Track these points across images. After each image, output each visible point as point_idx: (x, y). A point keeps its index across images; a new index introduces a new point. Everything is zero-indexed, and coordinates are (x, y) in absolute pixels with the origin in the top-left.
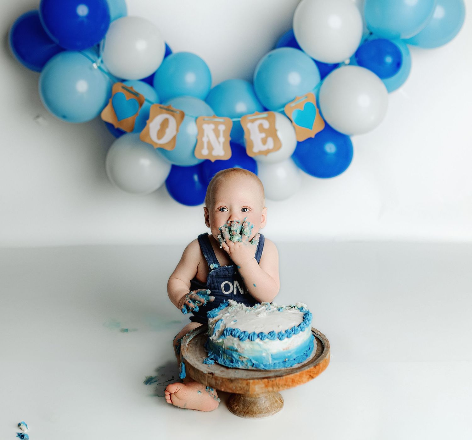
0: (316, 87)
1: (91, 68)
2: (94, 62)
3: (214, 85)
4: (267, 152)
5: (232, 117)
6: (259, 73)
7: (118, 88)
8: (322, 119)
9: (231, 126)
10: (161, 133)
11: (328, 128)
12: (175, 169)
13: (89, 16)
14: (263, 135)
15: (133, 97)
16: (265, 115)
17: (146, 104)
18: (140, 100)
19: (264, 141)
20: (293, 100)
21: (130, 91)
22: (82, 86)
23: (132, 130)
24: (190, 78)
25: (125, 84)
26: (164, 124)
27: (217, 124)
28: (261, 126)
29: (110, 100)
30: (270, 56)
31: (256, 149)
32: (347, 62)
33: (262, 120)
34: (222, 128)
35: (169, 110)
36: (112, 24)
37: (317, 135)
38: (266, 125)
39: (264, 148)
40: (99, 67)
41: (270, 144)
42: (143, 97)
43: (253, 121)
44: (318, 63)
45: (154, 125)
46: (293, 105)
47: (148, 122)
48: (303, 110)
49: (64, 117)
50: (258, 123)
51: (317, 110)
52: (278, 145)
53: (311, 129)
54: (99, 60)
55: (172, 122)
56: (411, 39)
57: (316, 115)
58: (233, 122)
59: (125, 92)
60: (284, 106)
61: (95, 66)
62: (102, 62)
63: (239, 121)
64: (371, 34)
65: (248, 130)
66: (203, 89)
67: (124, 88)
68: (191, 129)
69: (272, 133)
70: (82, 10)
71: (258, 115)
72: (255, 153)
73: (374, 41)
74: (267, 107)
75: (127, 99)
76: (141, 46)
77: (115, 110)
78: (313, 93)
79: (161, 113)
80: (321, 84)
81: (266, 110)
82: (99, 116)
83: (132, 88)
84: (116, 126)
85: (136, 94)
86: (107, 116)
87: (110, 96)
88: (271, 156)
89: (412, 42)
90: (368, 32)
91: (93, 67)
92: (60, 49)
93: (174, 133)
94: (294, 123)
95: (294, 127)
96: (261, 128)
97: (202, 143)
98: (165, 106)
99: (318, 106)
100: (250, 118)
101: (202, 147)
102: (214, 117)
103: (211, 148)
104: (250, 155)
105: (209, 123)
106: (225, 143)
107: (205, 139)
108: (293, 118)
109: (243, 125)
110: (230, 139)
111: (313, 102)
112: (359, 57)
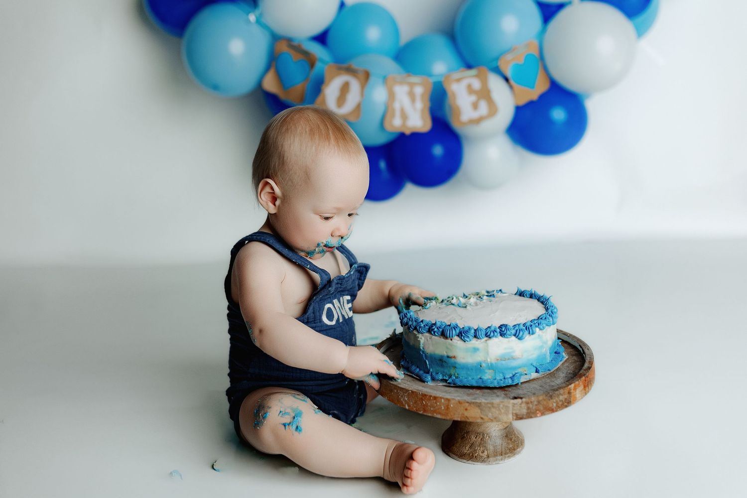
0: (538, 35)
1: (248, 21)
2: (248, 14)
4: (478, 121)
5: (431, 78)
6: (463, 23)
7: (283, 47)
8: (547, 77)
9: (430, 88)
10: (342, 98)
11: (554, 85)
14: (473, 98)
15: (302, 57)
16: (473, 72)
17: (319, 66)
18: (311, 61)
19: (475, 106)
20: (509, 51)
21: (297, 49)
22: (237, 47)
23: (302, 100)
24: (373, 34)
27: (412, 85)
28: (469, 86)
29: (273, 64)
31: (464, 118)
32: (576, 1)
33: (472, 79)
34: (419, 90)
35: (350, 71)
37: (541, 97)
38: (476, 84)
39: (475, 115)
40: (257, 21)
41: (483, 108)
42: (315, 56)
43: (459, 80)
44: (540, 4)
46: (509, 57)
47: (322, 87)
48: (522, 64)
49: (215, 87)
50: (464, 83)
51: (540, 63)
52: (493, 109)
53: (534, 89)
54: (258, 12)
55: (355, 84)
57: (539, 70)
59: (291, 50)
60: (497, 59)
61: (252, 18)
62: (260, 16)
63: (442, 82)
65: (454, 95)
66: (389, 46)
67: (291, 47)
68: (379, 94)
69: (485, 94)
71: (464, 71)
72: (464, 124)
75: (293, 61)
77: (279, 77)
78: (536, 42)
79: (339, 75)
80: (544, 31)
81: (469, 67)
82: (259, 87)
83: (301, 46)
84: (282, 97)
85: (306, 53)
86: (270, 85)
87: (273, 61)
88: (485, 126)
91: (250, 20)
94: (512, 82)
95: (511, 87)
96: (470, 90)
97: (393, 111)
98: (345, 65)
99: (542, 58)
100: (456, 76)
101: (393, 116)
102: (409, 76)
103: (404, 116)
104: (456, 126)
105: (401, 83)
106: (423, 111)
107: (397, 106)
108: (509, 73)
109: (446, 86)
110: (428, 104)
111: (535, 52)
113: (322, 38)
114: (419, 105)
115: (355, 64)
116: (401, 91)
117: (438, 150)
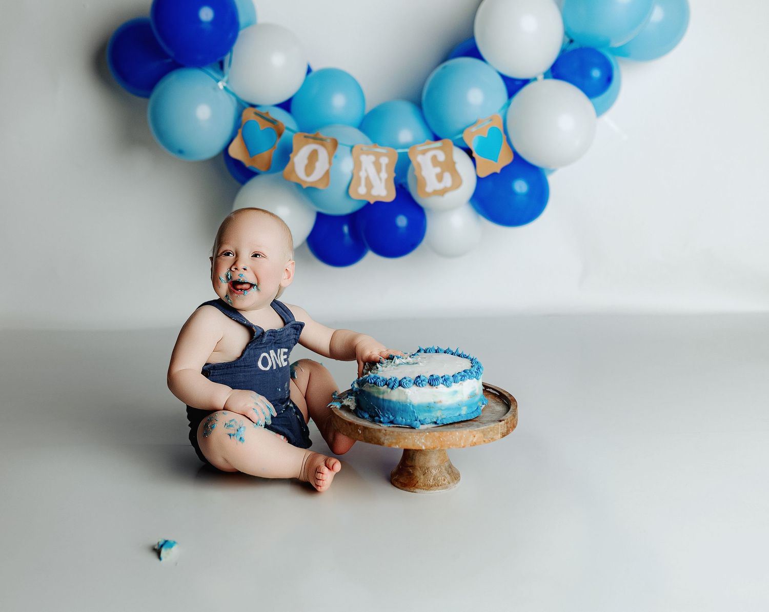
0: (503, 108)
1: (216, 89)
2: (218, 81)
3: (368, 108)
4: (442, 192)
5: (397, 149)
6: (430, 92)
7: (249, 114)
8: (511, 150)
9: (395, 159)
10: (310, 167)
11: (518, 158)
12: (321, 218)
13: (214, 22)
14: (438, 170)
15: (269, 125)
16: (438, 144)
17: (286, 133)
18: (278, 129)
19: (440, 178)
20: (474, 124)
21: (265, 117)
22: (203, 112)
23: (269, 169)
24: (339, 102)
25: (257, 109)
26: (313, 156)
27: (378, 156)
28: (434, 158)
29: (240, 131)
30: (445, 68)
31: (429, 189)
32: (540, 77)
33: (437, 151)
34: (384, 160)
35: (318, 139)
36: (241, 33)
37: (504, 169)
38: (441, 156)
39: (440, 186)
40: (225, 88)
41: (448, 180)
42: (282, 124)
43: (424, 152)
44: (505, 79)
45: (299, 159)
46: (474, 129)
47: (291, 155)
48: (485, 137)
49: (181, 152)
50: (430, 154)
51: (504, 137)
52: (457, 182)
53: (496, 161)
54: (225, 78)
55: (323, 154)
56: (620, 48)
57: (503, 143)
58: (399, 153)
59: (259, 118)
60: (462, 132)
61: (221, 85)
62: (227, 82)
63: (407, 153)
64: (571, 41)
65: (419, 165)
66: (355, 114)
67: (258, 114)
68: (346, 164)
69: (449, 166)
70: (206, 14)
71: (429, 144)
72: (429, 195)
73: (575, 51)
74: (439, 134)
75: (261, 129)
76: (278, 60)
77: (246, 143)
78: (500, 116)
79: (307, 143)
80: (509, 105)
81: (437, 138)
82: (226, 150)
83: (267, 113)
84: (247, 163)
85: (273, 122)
86: (236, 151)
87: (239, 126)
88: (448, 196)
89: (622, 52)
90: (568, 40)
91: (219, 88)
92: (176, 65)
93: (326, 167)
94: (475, 154)
95: (473, 159)
96: (435, 161)
97: (359, 178)
98: (312, 135)
99: (506, 132)
100: (421, 148)
101: (359, 184)
102: (375, 146)
103: (369, 185)
104: (420, 197)
105: (368, 154)
106: (387, 180)
107: (363, 174)
108: (473, 146)
109: (411, 158)
110: (394, 175)
111: (499, 126)
112: (556, 71)
113: (286, 106)
114: (384, 175)
115: (322, 134)
116: (367, 161)
117: (402, 221)
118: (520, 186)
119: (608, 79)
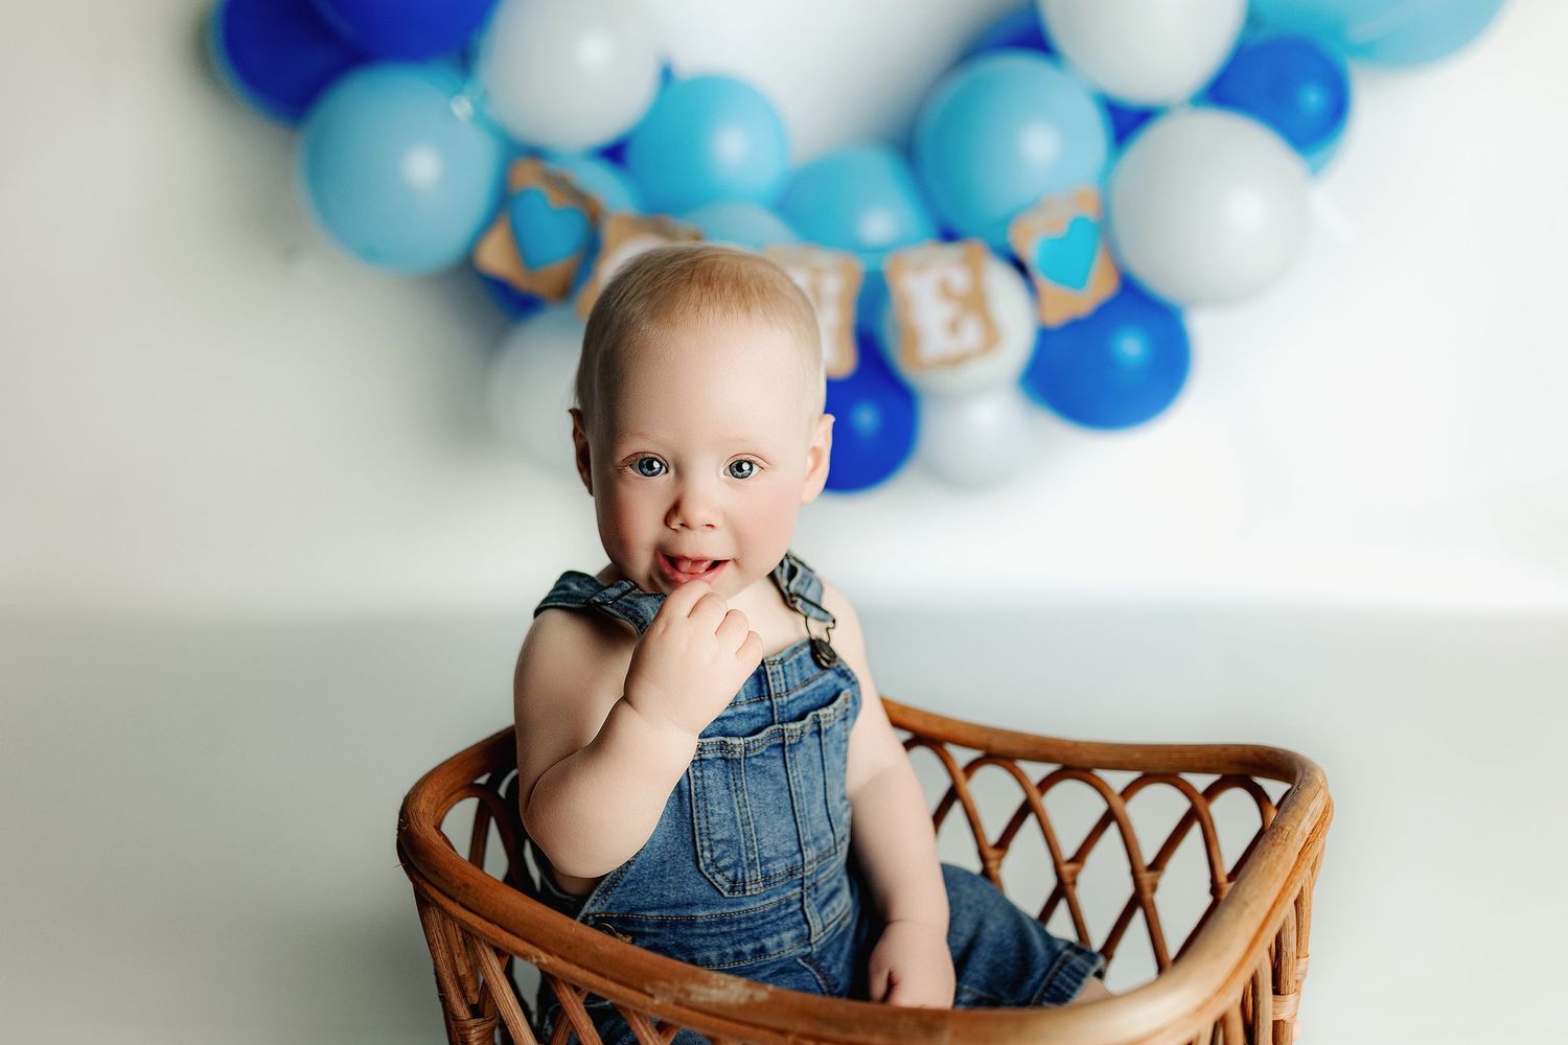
1: (447, 116)
2: (451, 97)
4: (956, 361)
5: (861, 257)
7: (527, 176)
9: (857, 284)
14: (951, 310)
15: (569, 202)
16: (952, 252)
18: (589, 211)
19: (954, 327)
20: (1033, 207)
22: (422, 167)
24: (734, 146)
25: (545, 164)
27: (817, 273)
28: (944, 284)
29: (506, 210)
31: (928, 353)
34: (831, 286)
38: (959, 279)
39: (952, 347)
41: (971, 334)
43: (921, 268)
46: (1034, 221)
48: (1061, 237)
50: (934, 276)
52: (992, 338)
53: (1084, 291)
59: (546, 187)
60: (1006, 222)
61: (462, 107)
63: (881, 270)
67: (545, 176)
69: (975, 303)
72: (928, 366)
74: (955, 227)
75: (550, 209)
77: (519, 244)
78: (1095, 194)
81: (948, 235)
82: (469, 257)
84: (521, 286)
85: (580, 195)
86: (495, 257)
87: (504, 203)
94: (1036, 276)
95: (1033, 288)
96: (945, 291)
99: (1105, 226)
100: (915, 257)
102: (810, 251)
104: (907, 369)
106: (838, 328)
108: (1031, 256)
109: (890, 280)
110: (852, 315)
111: (1089, 212)
112: (1222, 92)
113: (614, 153)
114: (829, 317)
117: (866, 418)
118: (1131, 346)
119: (1337, 110)
